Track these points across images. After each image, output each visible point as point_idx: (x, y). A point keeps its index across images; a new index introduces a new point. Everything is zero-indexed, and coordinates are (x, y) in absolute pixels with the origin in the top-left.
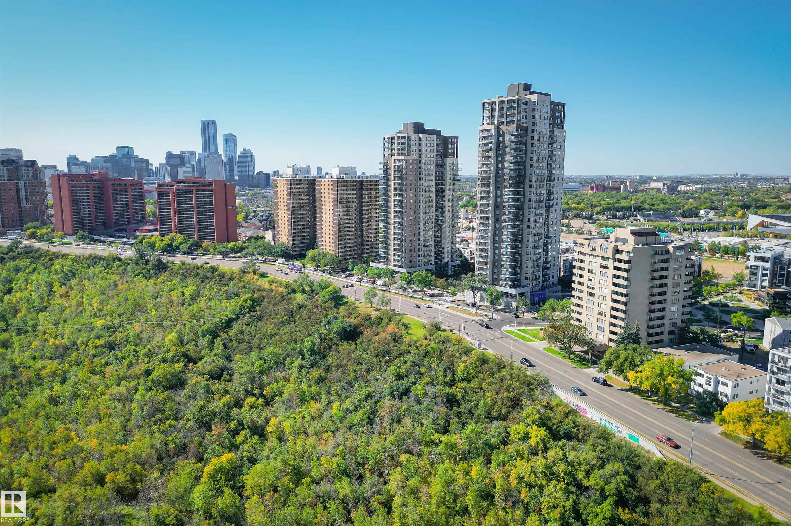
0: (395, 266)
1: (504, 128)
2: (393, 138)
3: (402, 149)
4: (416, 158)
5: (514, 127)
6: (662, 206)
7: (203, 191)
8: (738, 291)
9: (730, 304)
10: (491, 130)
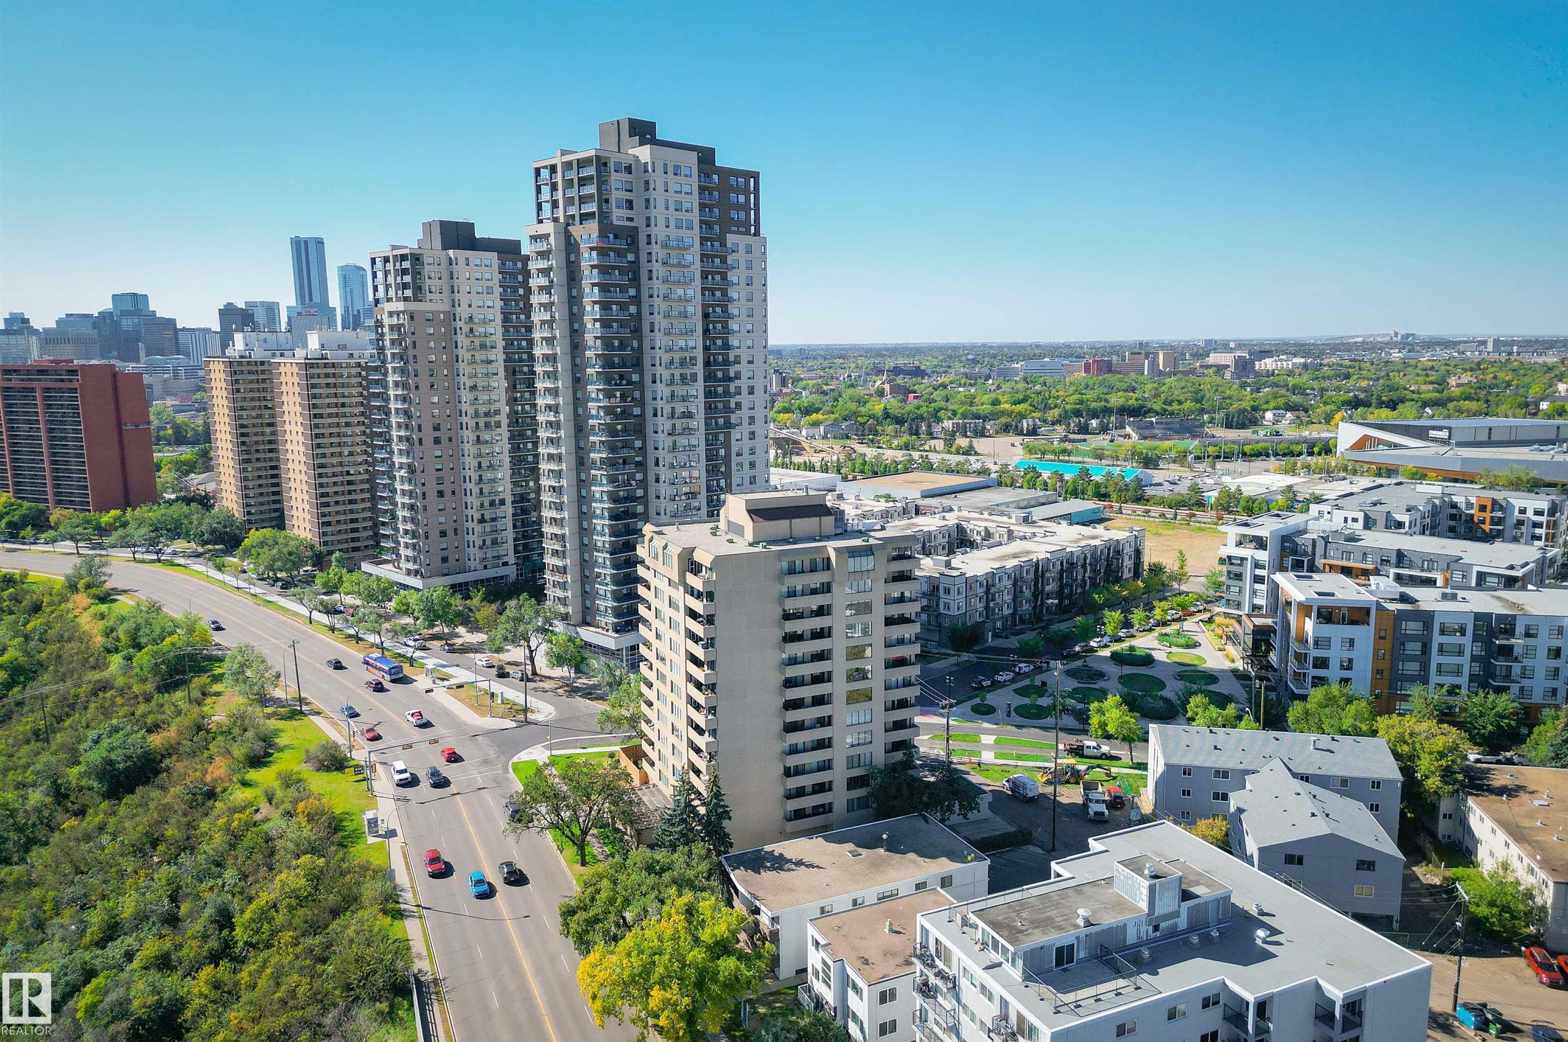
0: (409, 572)
1: (576, 230)
2: (386, 260)
3: (405, 286)
4: (445, 306)
5: (593, 226)
6: (1188, 405)
7: (61, 390)
8: (1206, 616)
9: (1160, 656)
10: (549, 235)
